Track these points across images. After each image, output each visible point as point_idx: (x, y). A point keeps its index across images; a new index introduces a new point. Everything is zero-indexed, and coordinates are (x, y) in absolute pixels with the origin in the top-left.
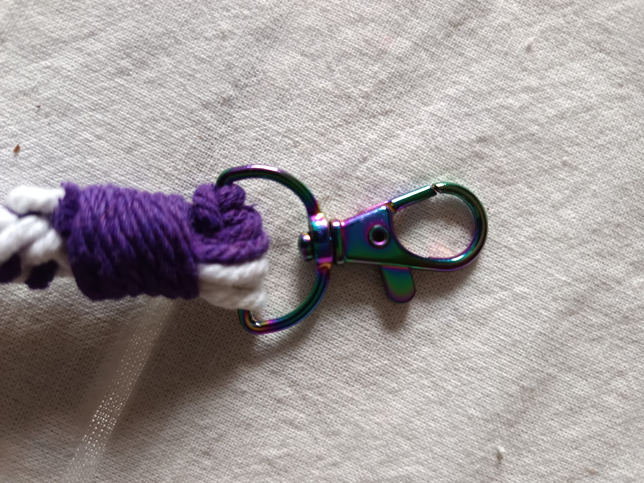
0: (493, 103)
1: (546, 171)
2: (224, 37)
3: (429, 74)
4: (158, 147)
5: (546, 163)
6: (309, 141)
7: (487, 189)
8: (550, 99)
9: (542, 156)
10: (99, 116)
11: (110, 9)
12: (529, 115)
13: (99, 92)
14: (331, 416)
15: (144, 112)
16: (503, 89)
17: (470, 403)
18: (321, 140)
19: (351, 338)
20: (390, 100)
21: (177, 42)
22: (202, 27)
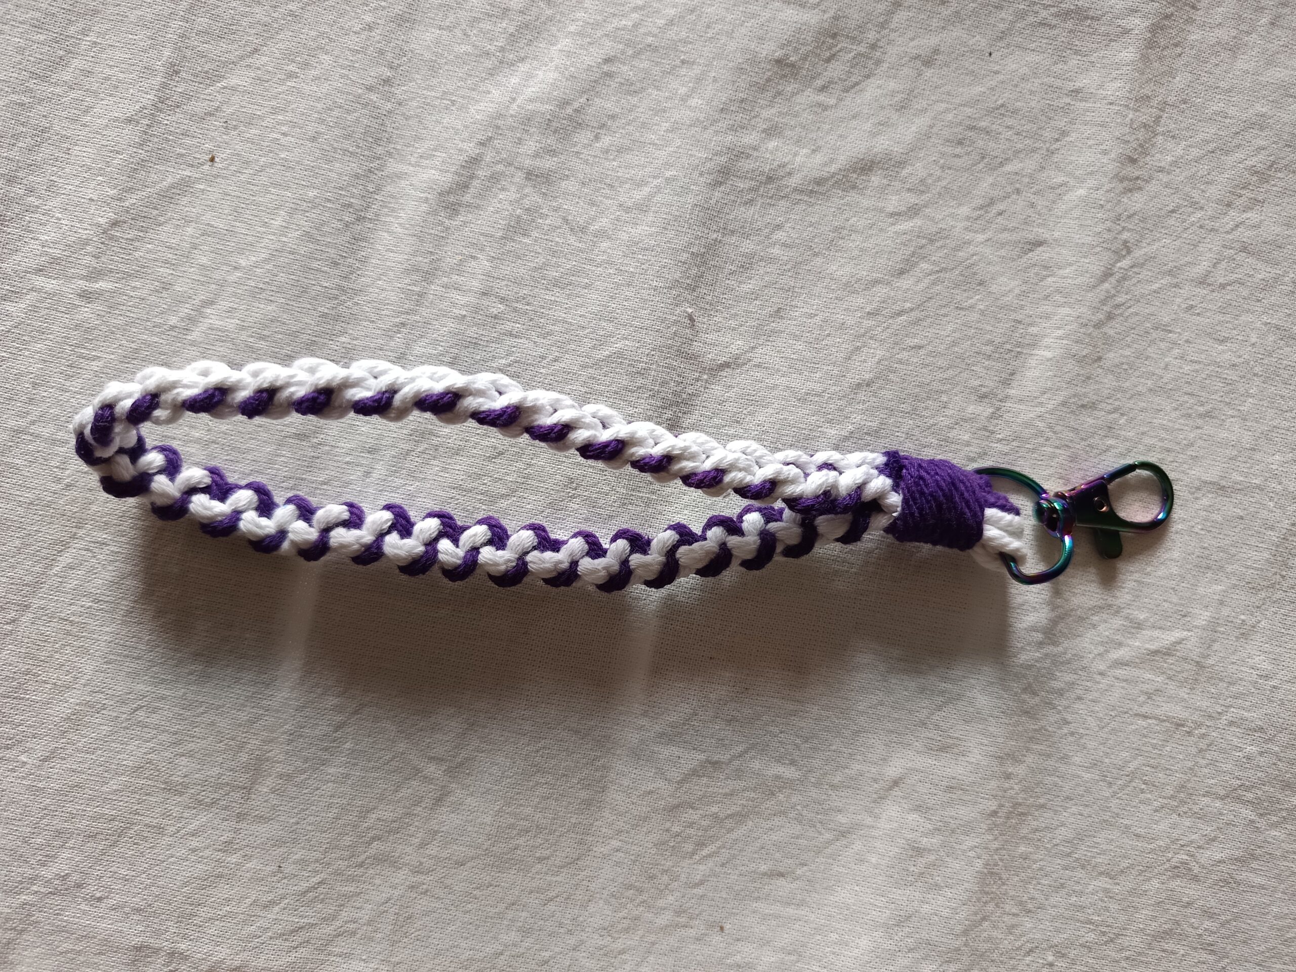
0: (610, 27)
1: (668, 73)
2: (370, 27)
3: (550, 19)
4: (337, 131)
5: (667, 66)
6: (463, 97)
7: (623, 101)
8: (658, 12)
9: (663, 61)
10: (280, 117)
11: (266, 25)
12: (642, 31)
13: (275, 98)
14: (542, 320)
15: (318, 105)
16: (615, 15)
17: (652, 277)
18: (474, 94)
19: (540, 251)
20: (523, 48)
21: (331, 40)
22: (349, 24)
